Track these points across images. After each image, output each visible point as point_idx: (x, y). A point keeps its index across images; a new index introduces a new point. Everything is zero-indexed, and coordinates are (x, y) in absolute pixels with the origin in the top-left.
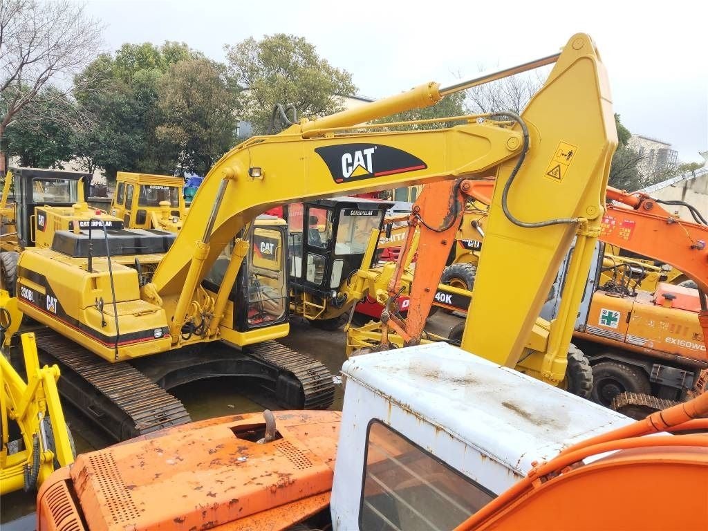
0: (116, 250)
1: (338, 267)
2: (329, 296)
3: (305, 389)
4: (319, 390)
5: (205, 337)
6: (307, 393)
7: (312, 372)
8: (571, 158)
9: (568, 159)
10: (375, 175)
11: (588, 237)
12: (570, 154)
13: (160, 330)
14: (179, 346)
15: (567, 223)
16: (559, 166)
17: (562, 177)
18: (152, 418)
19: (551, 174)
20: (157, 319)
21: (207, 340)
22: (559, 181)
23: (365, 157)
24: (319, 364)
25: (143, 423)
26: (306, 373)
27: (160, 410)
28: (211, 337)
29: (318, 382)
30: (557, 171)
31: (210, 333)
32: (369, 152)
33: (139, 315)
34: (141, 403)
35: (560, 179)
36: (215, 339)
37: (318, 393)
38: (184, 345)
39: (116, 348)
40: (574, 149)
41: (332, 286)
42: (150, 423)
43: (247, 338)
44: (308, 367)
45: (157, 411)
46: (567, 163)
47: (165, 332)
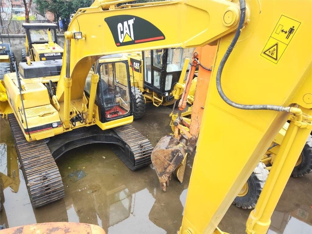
0: (47, 73)
1: (169, 79)
2: (164, 95)
3: (135, 156)
4: (144, 156)
5: (86, 124)
6: (136, 159)
7: (141, 146)
8: (291, 35)
9: (287, 38)
10: (136, 42)
11: (299, 128)
12: (292, 30)
13: (56, 123)
14: (71, 130)
15: (278, 110)
16: (277, 44)
17: (278, 58)
18: (39, 178)
19: (267, 53)
20: (54, 118)
21: (88, 125)
22: (275, 62)
23: (129, 26)
24: (147, 140)
25: (32, 182)
26: (138, 146)
27: (45, 174)
28: (90, 123)
29: (144, 152)
30: (274, 50)
31: (88, 121)
32: (131, 22)
33: (43, 116)
34: (37, 168)
35: (276, 59)
36: (92, 124)
37: (144, 158)
38: (74, 128)
39: (29, 135)
40: (296, 25)
41: (166, 89)
42: (36, 182)
43: (106, 126)
44: (140, 142)
45: (43, 174)
46: (287, 41)
47: (60, 124)
